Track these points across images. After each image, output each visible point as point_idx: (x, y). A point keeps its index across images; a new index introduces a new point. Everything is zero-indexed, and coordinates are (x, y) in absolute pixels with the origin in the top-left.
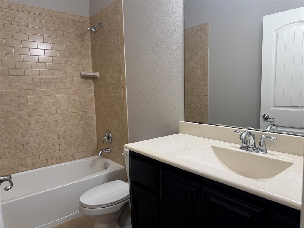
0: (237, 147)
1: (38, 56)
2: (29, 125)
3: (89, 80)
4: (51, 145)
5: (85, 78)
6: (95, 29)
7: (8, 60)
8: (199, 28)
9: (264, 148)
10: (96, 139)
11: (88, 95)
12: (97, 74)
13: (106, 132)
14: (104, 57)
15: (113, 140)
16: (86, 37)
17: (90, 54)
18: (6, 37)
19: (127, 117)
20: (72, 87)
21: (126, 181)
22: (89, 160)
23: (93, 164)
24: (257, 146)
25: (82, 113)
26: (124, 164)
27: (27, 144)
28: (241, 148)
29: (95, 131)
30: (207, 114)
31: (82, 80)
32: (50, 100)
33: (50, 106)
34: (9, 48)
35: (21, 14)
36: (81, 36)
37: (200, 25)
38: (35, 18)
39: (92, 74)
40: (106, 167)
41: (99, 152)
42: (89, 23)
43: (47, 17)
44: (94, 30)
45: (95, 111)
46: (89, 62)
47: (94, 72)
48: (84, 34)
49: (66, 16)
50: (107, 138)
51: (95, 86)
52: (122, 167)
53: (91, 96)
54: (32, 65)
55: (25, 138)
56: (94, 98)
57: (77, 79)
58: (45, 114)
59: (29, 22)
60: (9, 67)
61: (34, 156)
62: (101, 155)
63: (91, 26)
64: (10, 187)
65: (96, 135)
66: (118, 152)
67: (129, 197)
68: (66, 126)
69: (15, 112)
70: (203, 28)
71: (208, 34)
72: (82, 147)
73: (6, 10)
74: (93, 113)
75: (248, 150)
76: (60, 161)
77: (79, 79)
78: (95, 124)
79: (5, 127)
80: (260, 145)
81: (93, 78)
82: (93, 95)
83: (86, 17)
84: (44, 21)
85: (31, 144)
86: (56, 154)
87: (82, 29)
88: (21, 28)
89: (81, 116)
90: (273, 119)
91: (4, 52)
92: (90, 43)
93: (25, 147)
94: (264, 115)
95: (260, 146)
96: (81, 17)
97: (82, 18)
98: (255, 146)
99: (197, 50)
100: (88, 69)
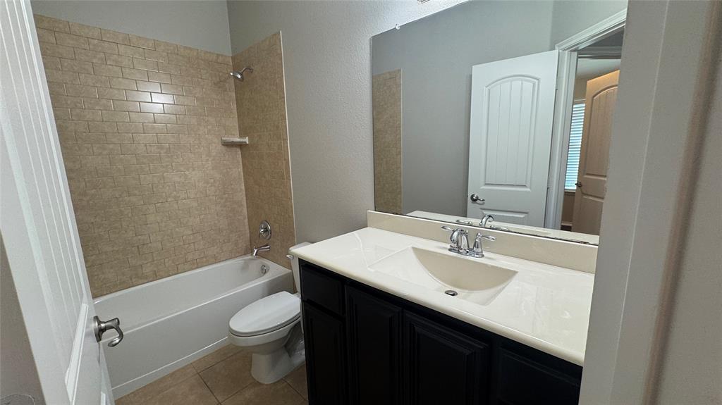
0: (445, 248)
1: (154, 113)
2: (144, 216)
3: (235, 148)
4: (182, 244)
5: (229, 145)
6: (241, 74)
7: (104, 120)
8: (388, 76)
9: (479, 250)
10: (248, 231)
11: (234, 170)
12: (246, 140)
13: (262, 223)
14: (256, 116)
15: (272, 234)
16: (227, 85)
17: (235, 111)
18: (98, 85)
19: (291, 202)
20: (210, 159)
21: (293, 291)
22: (237, 262)
23: (245, 268)
24: (471, 247)
25: (226, 195)
26: (290, 267)
27: (144, 244)
28: (450, 250)
29: (246, 220)
30: (400, 192)
31: (224, 148)
32: (177, 179)
33: (177, 187)
34: (104, 101)
35: (122, 48)
36: (219, 84)
37: (389, 73)
38: (146, 55)
39: (238, 140)
40: (264, 271)
41: (252, 252)
42: (231, 64)
43: (165, 54)
44: (239, 77)
45: (244, 192)
46: (233, 123)
47: (241, 136)
48: (225, 81)
49: (195, 54)
50: (263, 232)
51: (243, 157)
52: (287, 271)
53: (238, 172)
54: (145, 128)
55: (139, 237)
56: (242, 173)
57: (217, 148)
58: (169, 200)
59: (135, 62)
60: (106, 130)
61: (155, 262)
62: (256, 255)
63: (236, 70)
64: (118, 341)
65: (247, 227)
66: (280, 250)
67: (301, 315)
68: (203, 216)
69: (121, 199)
70: (394, 76)
71: (400, 85)
72: (228, 244)
73: (96, 41)
74: (241, 196)
75: (459, 252)
76: (196, 265)
77: (220, 147)
78: (245, 211)
79: (106, 222)
80: (475, 246)
81: (241, 145)
82: (241, 170)
83: (226, 56)
84: (160, 61)
85: (150, 245)
86: (190, 257)
87: (221, 74)
88: (124, 70)
89: (224, 200)
90: (483, 200)
91: (97, 108)
92: (234, 94)
93: (141, 250)
94: (473, 196)
95: (474, 248)
96: (218, 55)
97: (220, 58)
98: (468, 246)
99: (386, 106)
100: (233, 133)
